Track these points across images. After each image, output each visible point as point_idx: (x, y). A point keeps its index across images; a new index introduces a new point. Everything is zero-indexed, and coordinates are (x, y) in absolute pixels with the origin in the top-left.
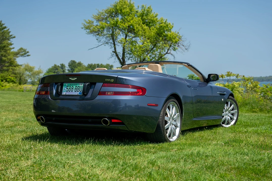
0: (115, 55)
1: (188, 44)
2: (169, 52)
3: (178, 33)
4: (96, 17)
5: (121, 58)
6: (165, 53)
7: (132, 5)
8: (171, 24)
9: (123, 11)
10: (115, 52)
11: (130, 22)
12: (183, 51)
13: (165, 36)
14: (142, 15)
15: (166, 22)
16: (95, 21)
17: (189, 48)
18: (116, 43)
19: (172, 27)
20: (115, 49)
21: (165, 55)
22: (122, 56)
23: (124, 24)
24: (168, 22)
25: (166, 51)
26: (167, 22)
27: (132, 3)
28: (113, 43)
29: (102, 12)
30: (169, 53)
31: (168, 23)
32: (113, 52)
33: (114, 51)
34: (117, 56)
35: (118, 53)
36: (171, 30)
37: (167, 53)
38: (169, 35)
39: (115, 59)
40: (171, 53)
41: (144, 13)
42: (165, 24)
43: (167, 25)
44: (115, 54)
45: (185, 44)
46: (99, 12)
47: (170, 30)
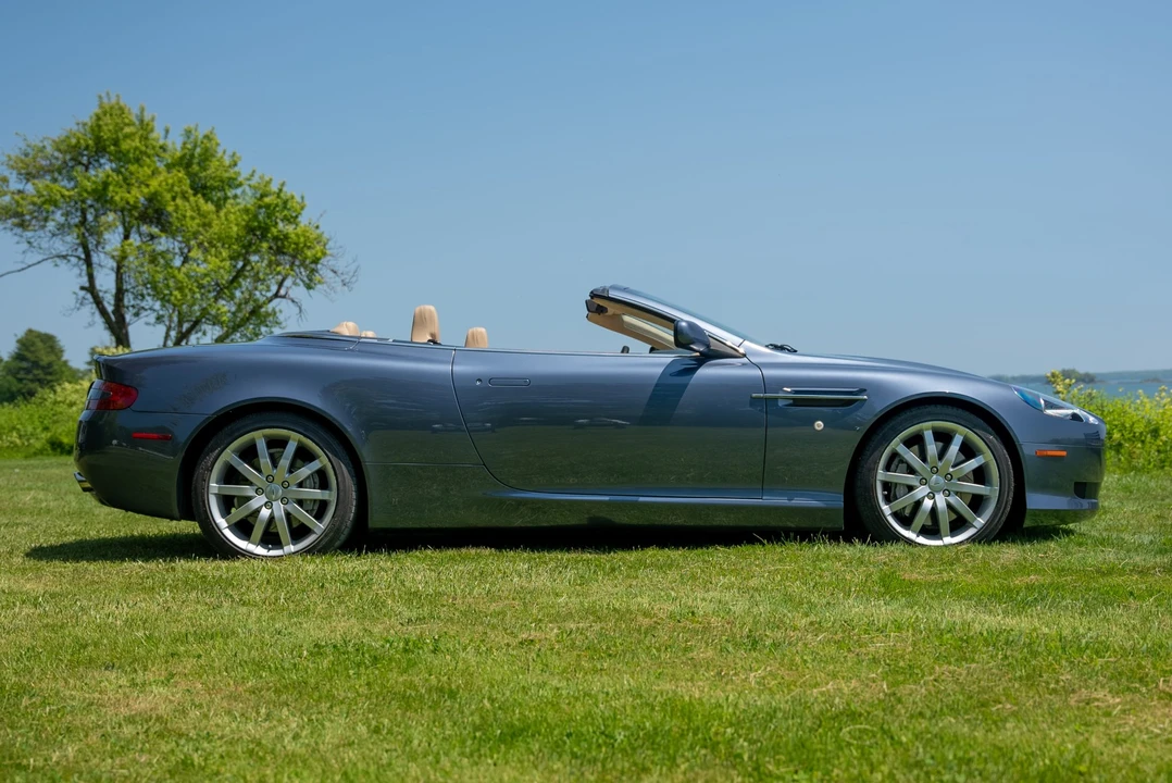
0: (91, 300)
1: (353, 267)
2: (282, 292)
3: (317, 227)
4: (21, 165)
5: (110, 309)
6: (269, 295)
7: (147, 125)
8: (298, 199)
9: (125, 146)
10: (91, 289)
11: (148, 186)
12: (328, 290)
13: (276, 239)
14: (185, 162)
15: (281, 190)
16: (13, 177)
17: (354, 279)
18: (95, 259)
19: (302, 208)
20: (91, 277)
21: (270, 300)
22: (113, 302)
23: (129, 192)
24: (288, 191)
25: (274, 288)
26: (285, 189)
27: (147, 118)
28: (83, 256)
29: (41, 145)
30: (284, 297)
31: (289, 194)
32: (82, 288)
33: (87, 285)
34: (98, 302)
35: (101, 294)
36: (299, 219)
37: (276, 295)
38: (293, 236)
39: (93, 314)
40: (292, 296)
41: (192, 156)
42: (279, 197)
43: (285, 203)
44: (89, 296)
45: (340, 265)
46: (28, 146)
47: (297, 217)
